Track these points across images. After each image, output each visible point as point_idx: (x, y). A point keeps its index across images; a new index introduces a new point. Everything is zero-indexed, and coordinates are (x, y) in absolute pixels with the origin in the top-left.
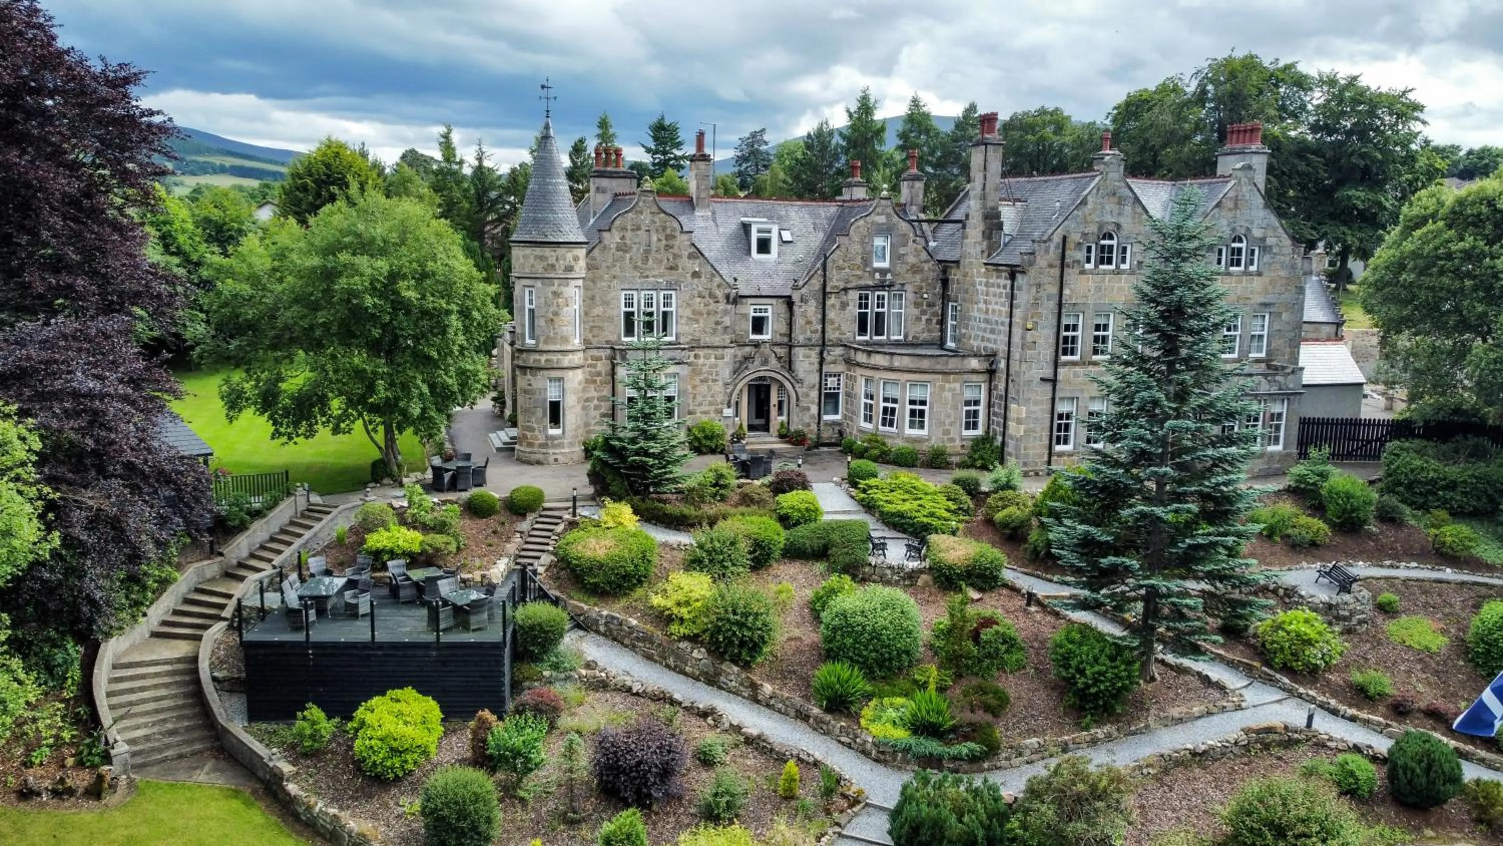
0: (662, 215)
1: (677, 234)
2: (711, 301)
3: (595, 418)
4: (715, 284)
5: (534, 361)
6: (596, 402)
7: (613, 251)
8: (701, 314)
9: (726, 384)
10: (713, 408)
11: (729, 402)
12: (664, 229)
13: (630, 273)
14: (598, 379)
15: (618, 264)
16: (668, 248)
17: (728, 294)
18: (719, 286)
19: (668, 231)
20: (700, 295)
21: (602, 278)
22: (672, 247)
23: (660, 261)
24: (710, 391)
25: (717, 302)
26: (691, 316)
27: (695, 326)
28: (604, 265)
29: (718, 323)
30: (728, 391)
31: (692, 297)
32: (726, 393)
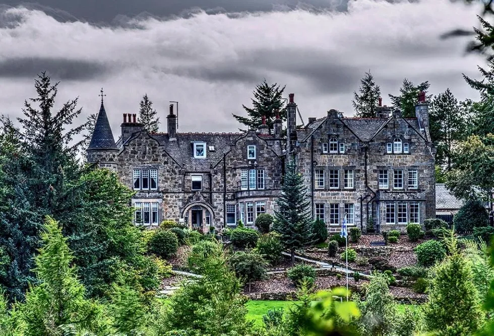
0: (151, 139)
1: (157, 146)
2: (173, 174)
7: (130, 153)
8: (169, 179)
9: (181, 208)
10: (175, 218)
11: (182, 216)
13: (137, 163)
15: (132, 159)
16: (153, 152)
17: (180, 170)
18: (176, 167)
19: (153, 146)
20: (168, 171)
21: (125, 164)
22: (155, 152)
23: (150, 158)
24: (173, 211)
25: (176, 174)
26: (164, 180)
27: (166, 184)
28: (126, 159)
29: (176, 183)
30: (182, 211)
31: (164, 172)
32: (180, 212)
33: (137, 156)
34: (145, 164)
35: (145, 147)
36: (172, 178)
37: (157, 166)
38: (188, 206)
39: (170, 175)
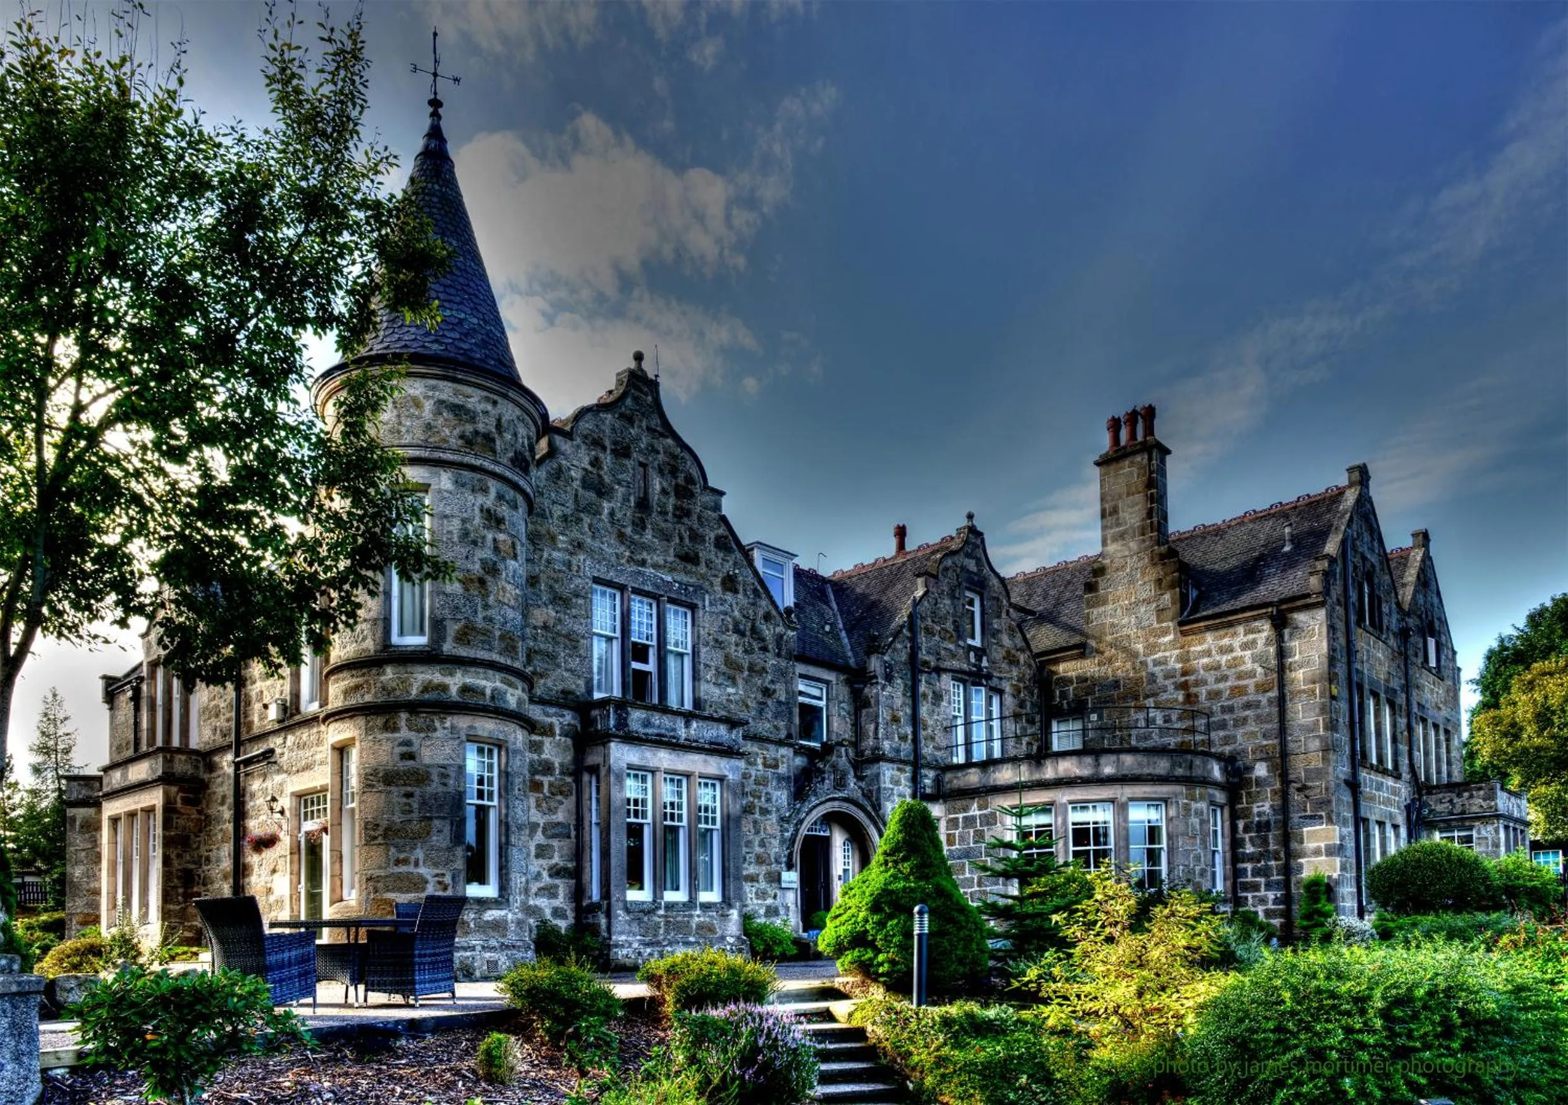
0: (670, 441)
1: (697, 489)
2: (756, 645)
3: (538, 876)
4: (761, 613)
5: (427, 688)
6: (539, 838)
7: (576, 484)
8: (740, 668)
9: (782, 819)
10: (764, 869)
11: (790, 856)
12: (674, 472)
13: (610, 547)
14: (546, 780)
15: (587, 520)
16: (682, 514)
17: (781, 636)
18: (767, 617)
19: (681, 481)
20: (737, 631)
21: (553, 539)
22: (688, 513)
23: (666, 537)
24: (757, 832)
25: (765, 649)
26: (723, 668)
27: (731, 690)
28: (557, 511)
29: (767, 692)
30: (787, 835)
31: (724, 630)
32: (783, 841)
33: (612, 514)
34: (643, 563)
35: (645, 477)
36: (751, 669)
37: (698, 588)
38: (811, 810)
39: (746, 652)
